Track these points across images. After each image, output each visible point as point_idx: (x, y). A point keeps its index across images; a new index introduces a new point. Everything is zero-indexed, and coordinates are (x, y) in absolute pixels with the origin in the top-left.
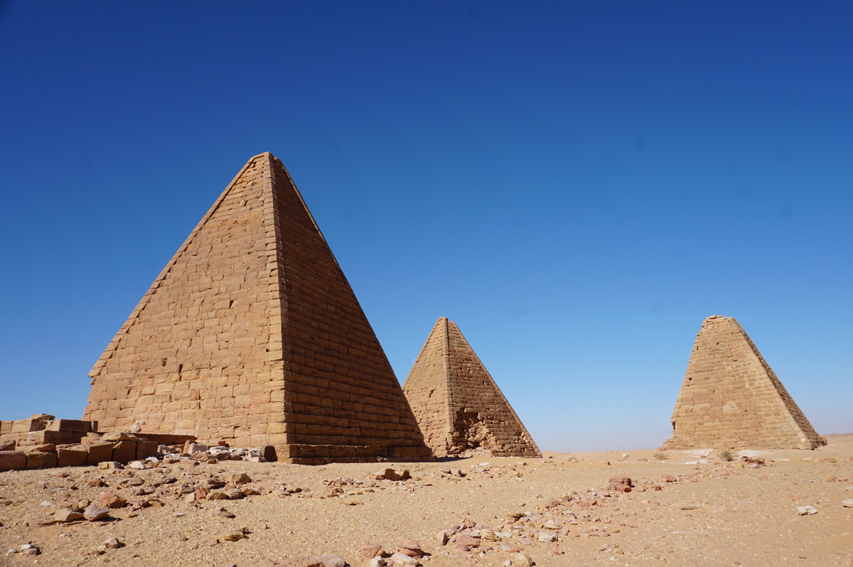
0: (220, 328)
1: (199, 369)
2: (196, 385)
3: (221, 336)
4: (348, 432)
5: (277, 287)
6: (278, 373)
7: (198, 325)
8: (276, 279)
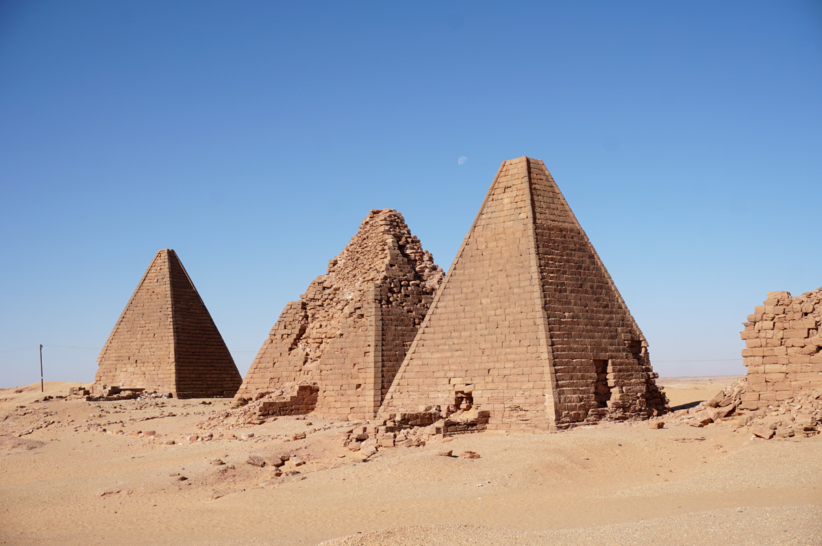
0: (150, 346)
1: (144, 363)
2: (143, 369)
3: (151, 350)
4: (201, 386)
5: (172, 330)
6: (173, 367)
7: (141, 343)
8: (172, 327)
